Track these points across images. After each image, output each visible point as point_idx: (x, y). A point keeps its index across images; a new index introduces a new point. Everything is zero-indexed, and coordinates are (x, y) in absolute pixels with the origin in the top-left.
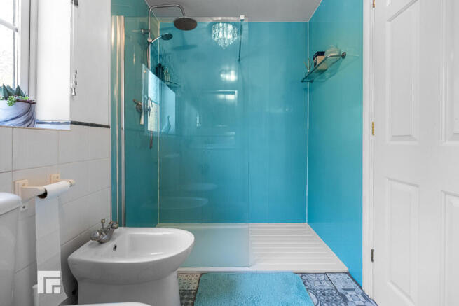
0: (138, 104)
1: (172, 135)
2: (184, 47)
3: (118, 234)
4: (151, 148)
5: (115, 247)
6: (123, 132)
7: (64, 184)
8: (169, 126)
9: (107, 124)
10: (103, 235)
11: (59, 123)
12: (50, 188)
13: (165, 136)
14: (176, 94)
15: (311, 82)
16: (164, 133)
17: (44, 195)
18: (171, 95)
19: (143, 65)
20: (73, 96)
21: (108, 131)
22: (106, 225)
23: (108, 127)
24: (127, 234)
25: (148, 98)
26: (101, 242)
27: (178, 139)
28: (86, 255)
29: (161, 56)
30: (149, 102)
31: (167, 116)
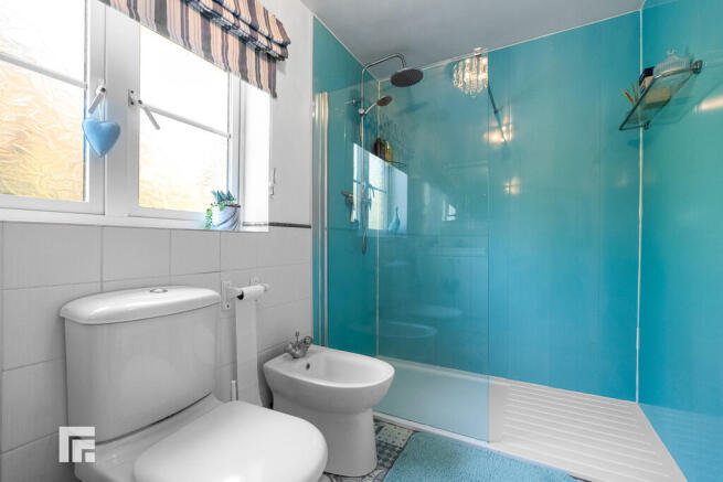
0: (347, 196)
1: (402, 234)
2: (411, 108)
3: (313, 352)
4: (364, 252)
5: (308, 366)
6: (326, 233)
7: (259, 288)
8: (398, 222)
9: (307, 223)
10: (297, 349)
11: (260, 225)
12: (246, 290)
13: (392, 237)
14: (409, 176)
15: (646, 126)
16: (392, 232)
17: (241, 297)
18: (401, 178)
19: (355, 146)
20: (271, 196)
21: (309, 231)
22: (301, 338)
23: (309, 227)
24: (323, 355)
25: (369, 186)
26: (295, 357)
27: (410, 240)
28: (280, 367)
29: (381, 127)
30: (370, 191)
31: (395, 207)
